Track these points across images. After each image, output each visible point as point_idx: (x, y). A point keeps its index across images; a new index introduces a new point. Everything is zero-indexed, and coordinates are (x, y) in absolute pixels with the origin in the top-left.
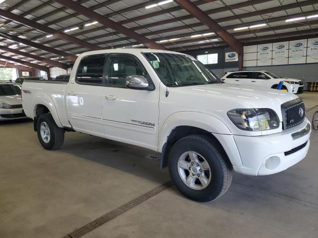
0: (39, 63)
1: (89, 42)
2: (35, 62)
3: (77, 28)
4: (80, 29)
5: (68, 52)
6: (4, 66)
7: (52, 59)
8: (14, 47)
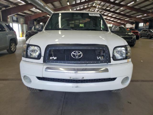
0: (121, 22)
1: (142, 9)
2: (119, 21)
3: (133, 2)
4: (135, 2)
5: (132, 16)
6: (108, 23)
7: (126, 19)
8: (110, 15)
